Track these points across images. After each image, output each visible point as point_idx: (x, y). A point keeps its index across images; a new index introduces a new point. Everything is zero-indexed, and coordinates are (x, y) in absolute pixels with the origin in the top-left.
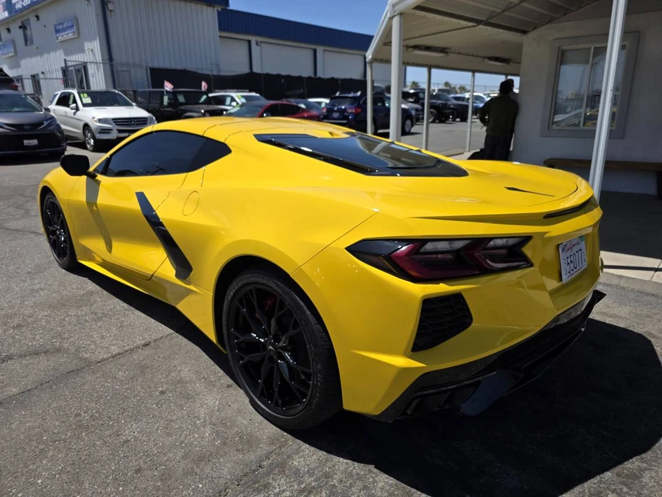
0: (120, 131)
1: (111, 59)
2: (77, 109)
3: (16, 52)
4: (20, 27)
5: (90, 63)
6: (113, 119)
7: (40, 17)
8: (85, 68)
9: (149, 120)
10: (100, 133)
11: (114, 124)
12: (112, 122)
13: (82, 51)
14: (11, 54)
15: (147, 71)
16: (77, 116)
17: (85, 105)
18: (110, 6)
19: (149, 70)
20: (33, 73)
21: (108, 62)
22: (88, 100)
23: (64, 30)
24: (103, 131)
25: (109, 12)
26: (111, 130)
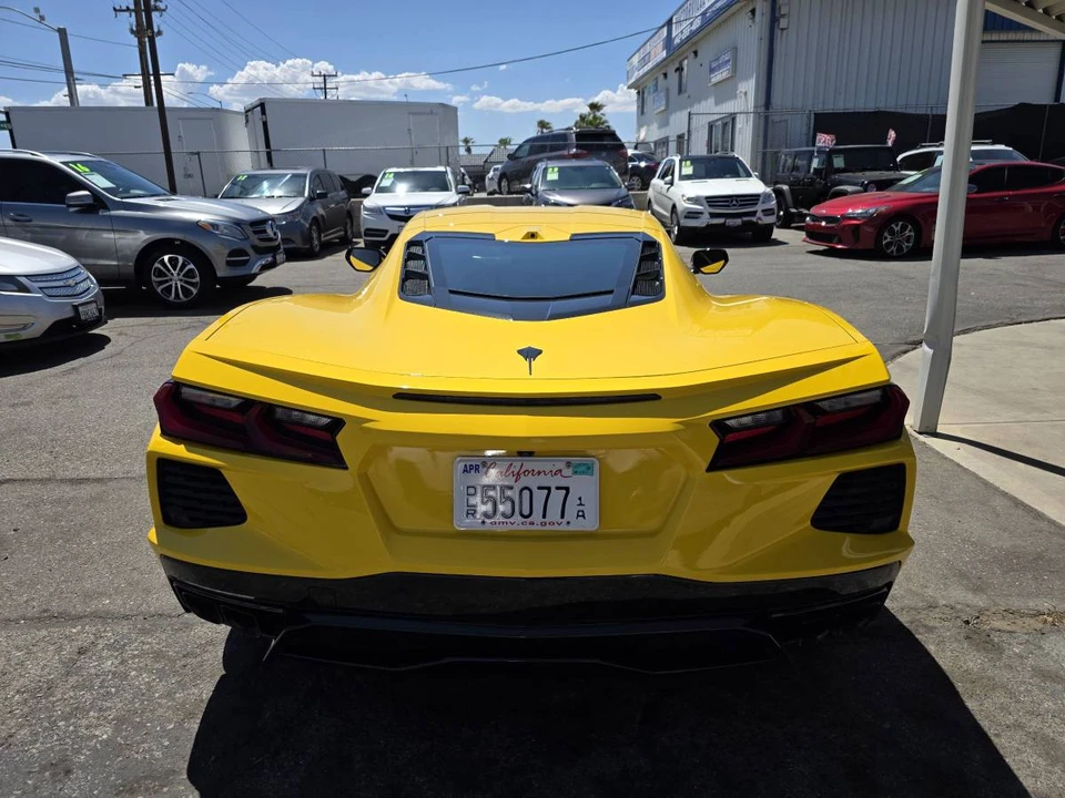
0: (713, 215)
1: (768, 104)
2: (672, 183)
3: (667, 105)
4: (677, 70)
5: (740, 113)
6: (707, 198)
7: (699, 54)
8: (734, 120)
9: (761, 199)
10: (686, 217)
11: (707, 205)
12: (705, 203)
13: (734, 97)
14: (663, 108)
15: (810, 120)
16: (669, 194)
17: (683, 178)
18: (783, 23)
19: (813, 116)
20: (680, 133)
21: (762, 109)
22: (688, 170)
23: (719, 67)
24: (691, 215)
25: (779, 32)
26: (702, 213)
